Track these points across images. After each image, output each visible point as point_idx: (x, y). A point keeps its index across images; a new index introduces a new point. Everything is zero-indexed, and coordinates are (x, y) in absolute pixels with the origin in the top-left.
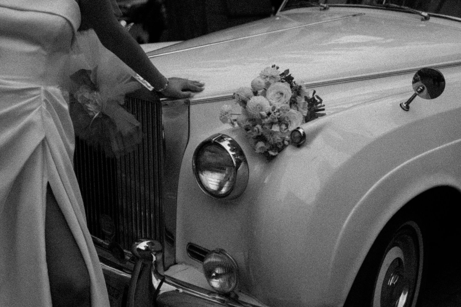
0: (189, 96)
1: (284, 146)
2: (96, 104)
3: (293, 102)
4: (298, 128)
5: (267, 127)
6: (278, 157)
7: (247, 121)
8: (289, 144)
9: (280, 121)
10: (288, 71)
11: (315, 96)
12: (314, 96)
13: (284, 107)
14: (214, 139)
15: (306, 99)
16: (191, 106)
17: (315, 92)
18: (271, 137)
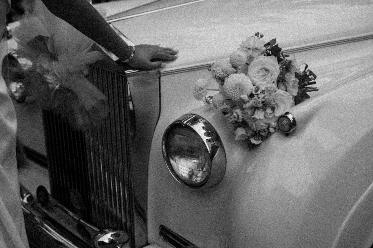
0: (160, 67)
1: (269, 134)
2: (54, 75)
3: (281, 81)
4: (287, 113)
5: (249, 112)
6: (263, 145)
7: (225, 103)
8: (275, 131)
9: (265, 105)
10: (274, 40)
11: (308, 70)
12: (306, 71)
13: (271, 87)
14: (185, 122)
15: (297, 75)
16: (162, 78)
17: (307, 66)
18: (253, 122)
